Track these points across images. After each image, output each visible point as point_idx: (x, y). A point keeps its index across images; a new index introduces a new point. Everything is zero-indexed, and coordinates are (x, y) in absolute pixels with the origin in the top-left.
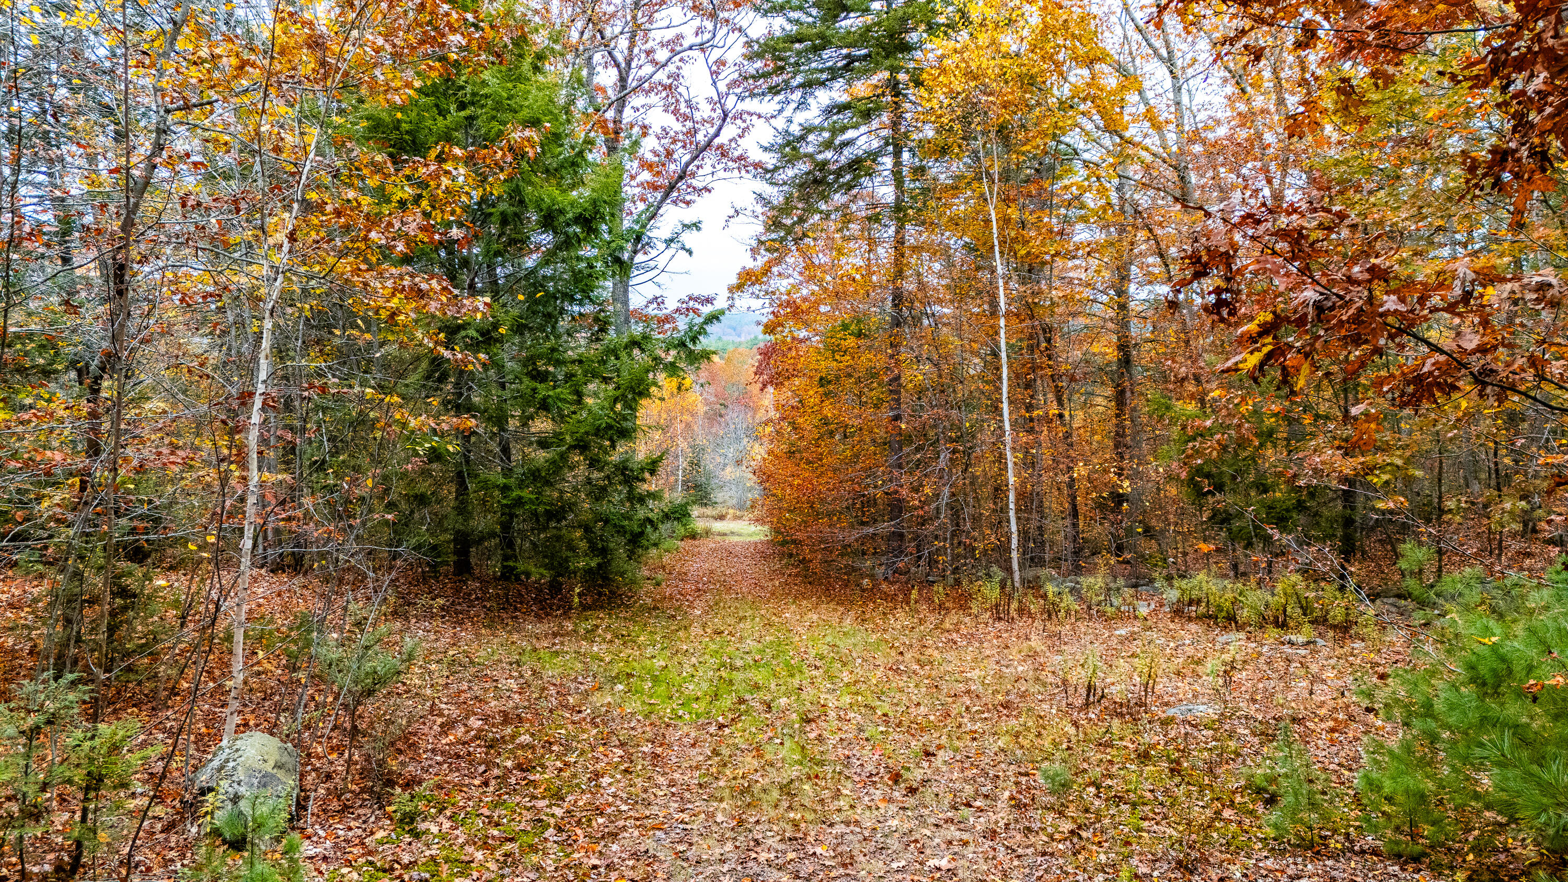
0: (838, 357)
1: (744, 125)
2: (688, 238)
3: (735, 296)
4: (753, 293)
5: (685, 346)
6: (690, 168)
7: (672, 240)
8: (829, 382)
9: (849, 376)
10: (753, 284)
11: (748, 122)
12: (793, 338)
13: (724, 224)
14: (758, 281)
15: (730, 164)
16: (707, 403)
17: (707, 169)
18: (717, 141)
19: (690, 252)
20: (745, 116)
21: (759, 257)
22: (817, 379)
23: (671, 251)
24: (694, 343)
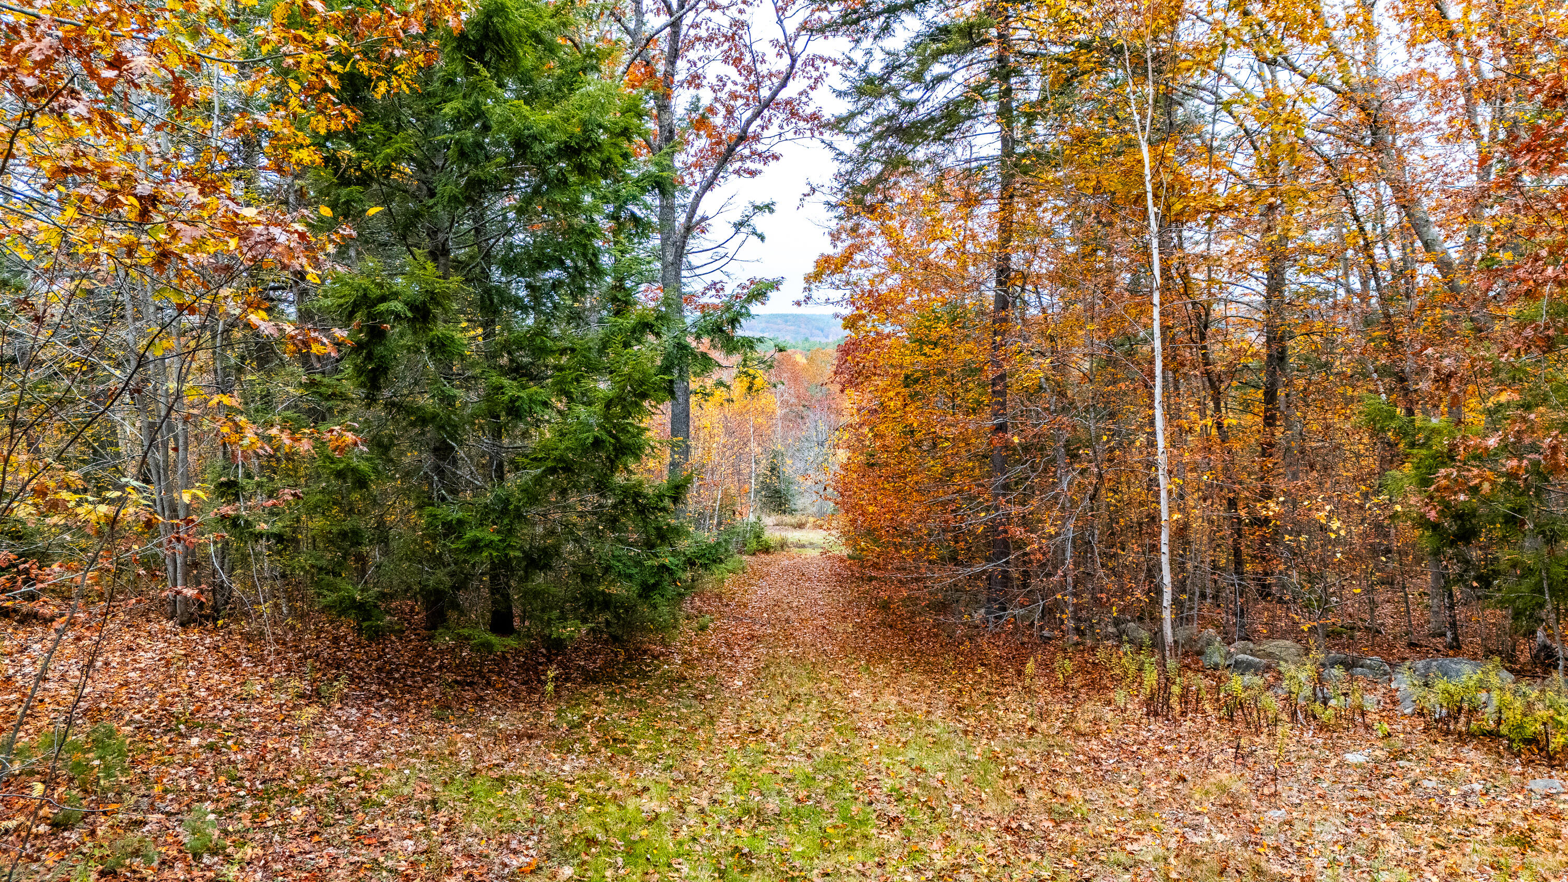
0: (926, 350)
1: (815, 74)
2: (760, 222)
3: (813, 286)
4: (832, 283)
5: (721, 330)
6: (752, 129)
7: (741, 224)
8: (916, 381)
9: (941, 373)
10: (833, 273)
11: (821, 70)
12: (878, 334)
13: (798, 203)
14: (837, 269)
15: (801, 124)
16: (785, 403)
17: (774, 130)
18: (783, 95)
19: (762, 237)
20: (818, 63)
21: (839, 243)
22: (902, 377)
23: (741, 237)
24: (734, 327)
